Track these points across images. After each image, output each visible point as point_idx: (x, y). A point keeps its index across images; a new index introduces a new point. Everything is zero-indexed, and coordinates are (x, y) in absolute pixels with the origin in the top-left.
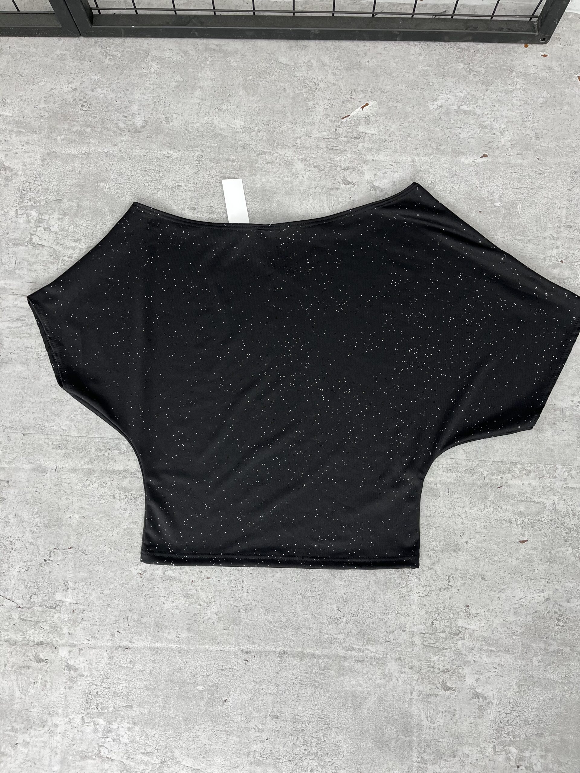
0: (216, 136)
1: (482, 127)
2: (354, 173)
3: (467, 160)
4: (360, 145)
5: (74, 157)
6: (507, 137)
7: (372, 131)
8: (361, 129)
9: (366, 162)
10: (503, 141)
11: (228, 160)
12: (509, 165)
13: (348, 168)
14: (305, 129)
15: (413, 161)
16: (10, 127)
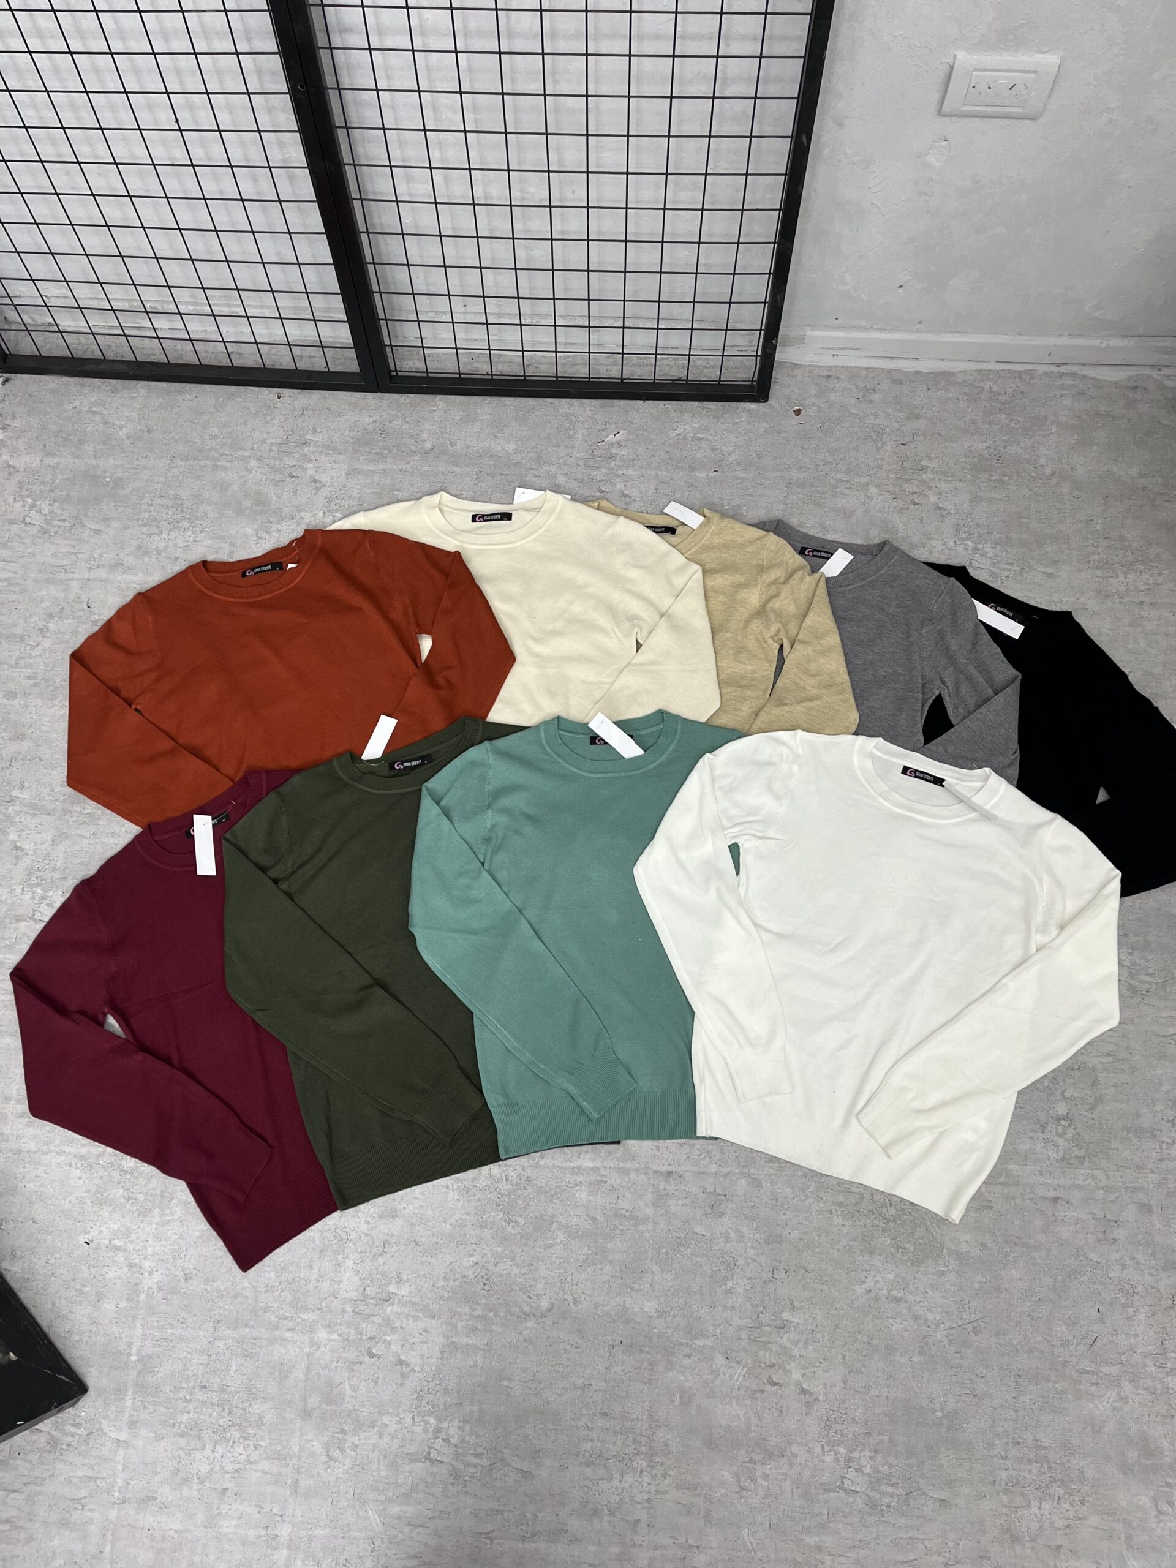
0: (492, 456)
1: (713, 450)
2: (608, 484)
3: (702, 474)
4: (613, 463)
5: (374, 472)
6: (734, 457)
7: (623, 452)
8: (614, 451)
9: (618, 476)
10: (730, 460)
11: (502, 474)
12: (736, 478)
13: (603, 481)
14: (566, 451)
15: (657, 475)
16: (319, 450)
